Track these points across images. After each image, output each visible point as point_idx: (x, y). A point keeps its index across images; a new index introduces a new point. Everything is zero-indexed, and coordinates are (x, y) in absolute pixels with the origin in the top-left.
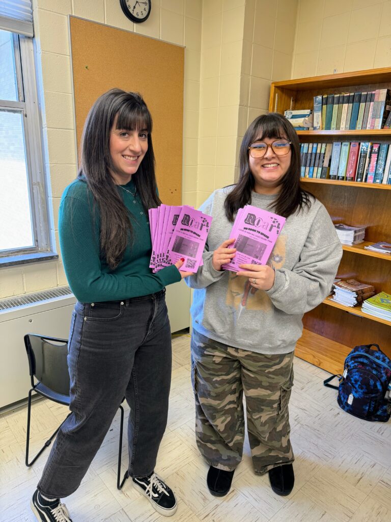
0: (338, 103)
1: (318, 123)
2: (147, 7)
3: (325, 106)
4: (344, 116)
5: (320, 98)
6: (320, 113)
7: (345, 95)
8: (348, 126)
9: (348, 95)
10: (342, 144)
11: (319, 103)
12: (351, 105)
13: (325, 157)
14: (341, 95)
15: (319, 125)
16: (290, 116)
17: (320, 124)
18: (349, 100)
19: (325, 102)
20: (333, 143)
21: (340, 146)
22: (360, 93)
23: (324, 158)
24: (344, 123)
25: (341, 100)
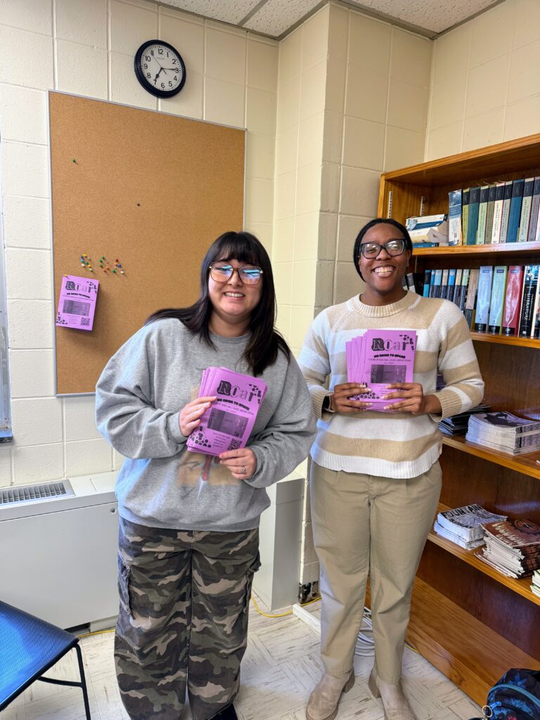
0: (487, 201)
1: (456, 236)
2: (179, 76)
3: (466, 207)
4: (497, 220)
5: (458, 193)
6: (459, 219)
7: (497, 186)
8: (504, 238)
9: (503, 184)
10: (493, 270)
11: (457, 203)
12: (508, 201)
13: (469, 292)
14: (492, 186)
15: (456, 239)
16: (414, 226)
17: (459, 237)
18: (503, 194)
19: (465, 200)
20: (479, 269)
21: (491, 272)
22: (522, 180)
23: (466, 294)
24: (498, 233)
25: (491, 194)
